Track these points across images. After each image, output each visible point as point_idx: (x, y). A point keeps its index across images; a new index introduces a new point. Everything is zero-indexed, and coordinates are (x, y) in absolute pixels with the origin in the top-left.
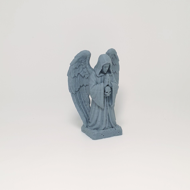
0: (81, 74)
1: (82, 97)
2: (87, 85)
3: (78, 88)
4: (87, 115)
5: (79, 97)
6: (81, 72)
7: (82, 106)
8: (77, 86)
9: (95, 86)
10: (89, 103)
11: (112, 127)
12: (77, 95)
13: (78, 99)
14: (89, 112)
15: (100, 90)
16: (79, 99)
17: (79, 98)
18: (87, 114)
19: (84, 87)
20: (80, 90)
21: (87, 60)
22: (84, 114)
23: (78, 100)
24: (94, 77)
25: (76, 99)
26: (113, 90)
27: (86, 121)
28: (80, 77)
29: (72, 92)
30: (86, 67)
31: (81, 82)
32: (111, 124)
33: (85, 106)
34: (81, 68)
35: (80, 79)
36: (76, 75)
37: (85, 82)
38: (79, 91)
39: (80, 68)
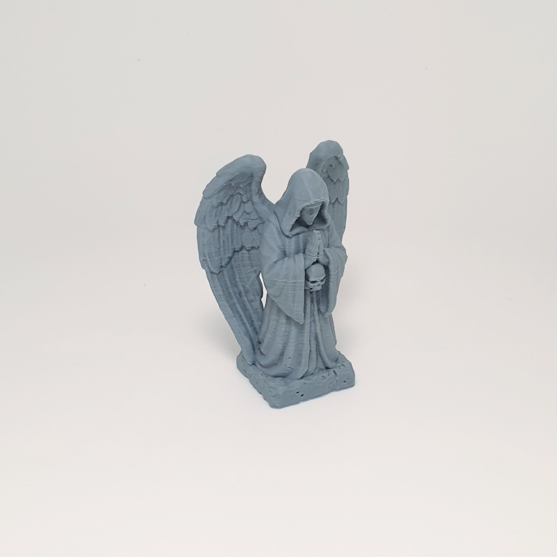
0: (236, 218)
1: (238, 279)
2: (252, 248)
3: (227, 256)
4: (255, 329)
5: (230, 280)
6: (236, 212)
7: (238, 306)
8: (224, 250)
9: (280, 263)
10: (260, 295)
11: (327, 368)
12: (223, 275)
13: (226, 285)
14: (261, 320)
15: (295, 277)
16: (229, 285)
17: (232, 284)
18: (252, 325)
19: (244, 251)
20: (233, 260)
21: (254, 184)
22: (246, 328)
23: (227, 288)
24: (277, 236)
25: (221, 286)
26: (332, 273)
27: (251, 348)
28: (232, 226)
29: (209, 268)
30: (250, 199)
31: (235, 241)
32: (324, 362)
33: (247, 304)
34: (236, 201)
35: (231, 231)
36: (222, 223)
37: (247, 238)
38: (229, 265)
39: (231, 203)
